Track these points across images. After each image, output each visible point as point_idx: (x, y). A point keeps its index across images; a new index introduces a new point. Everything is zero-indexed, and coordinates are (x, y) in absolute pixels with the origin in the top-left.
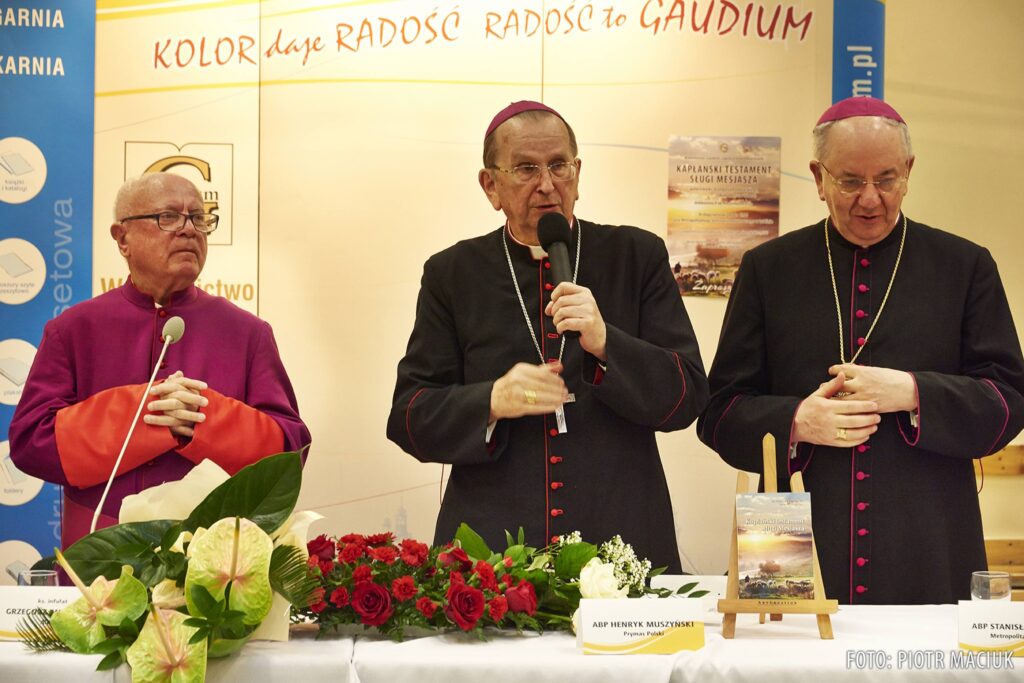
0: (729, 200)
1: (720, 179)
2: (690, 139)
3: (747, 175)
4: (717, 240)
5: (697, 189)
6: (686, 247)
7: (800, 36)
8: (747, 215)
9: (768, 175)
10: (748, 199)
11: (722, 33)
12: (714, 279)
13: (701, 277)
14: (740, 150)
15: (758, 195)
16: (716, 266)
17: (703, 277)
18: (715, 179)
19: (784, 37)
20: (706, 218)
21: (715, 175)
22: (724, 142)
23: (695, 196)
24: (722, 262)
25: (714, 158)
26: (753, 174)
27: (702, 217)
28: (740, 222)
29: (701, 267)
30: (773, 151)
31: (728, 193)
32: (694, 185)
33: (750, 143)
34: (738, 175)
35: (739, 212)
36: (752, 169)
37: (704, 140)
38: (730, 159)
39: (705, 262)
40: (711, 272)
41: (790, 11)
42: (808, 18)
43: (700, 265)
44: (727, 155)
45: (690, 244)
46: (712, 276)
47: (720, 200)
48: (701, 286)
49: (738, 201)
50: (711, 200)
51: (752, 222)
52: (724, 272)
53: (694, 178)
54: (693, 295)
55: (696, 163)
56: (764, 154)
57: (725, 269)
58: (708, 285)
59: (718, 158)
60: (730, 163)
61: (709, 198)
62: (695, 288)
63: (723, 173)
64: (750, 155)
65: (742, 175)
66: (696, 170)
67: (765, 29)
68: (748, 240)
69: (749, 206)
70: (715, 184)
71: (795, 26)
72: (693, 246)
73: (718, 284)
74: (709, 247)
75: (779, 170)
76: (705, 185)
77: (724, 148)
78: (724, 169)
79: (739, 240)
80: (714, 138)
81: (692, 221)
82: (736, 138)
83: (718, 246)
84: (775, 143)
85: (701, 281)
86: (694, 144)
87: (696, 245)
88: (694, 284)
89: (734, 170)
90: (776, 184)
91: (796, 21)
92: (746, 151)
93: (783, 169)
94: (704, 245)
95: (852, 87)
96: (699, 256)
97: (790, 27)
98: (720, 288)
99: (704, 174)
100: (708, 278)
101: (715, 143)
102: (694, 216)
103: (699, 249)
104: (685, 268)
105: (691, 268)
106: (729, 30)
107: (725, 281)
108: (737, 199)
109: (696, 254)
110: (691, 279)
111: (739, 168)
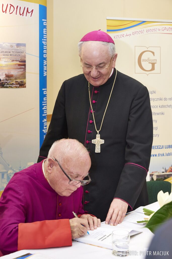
0: (13, 61)
1: (11, 55)
2: (3, 43)
3: (18, 54)
4: (10, 72)
5: (5, 58)
6: (2, 74)
7: (30, 16)
8: (18, 65)
9: (23, 54)
10: (18, 61)
11: (10, 14)
12: (10, 83)
13: (6, 82)
14: (16, 47)
15: (20, 60)
16: (10, 79)
17: (7, 83)
18: (9, 55)
19: (26, 16)
20: (7, 66)
21: (9, 54)
22: (11, 44)
23: (4, 60)
24: (11, 78)
25: (9, 49)
26: (20, 54)
27: (6, 66)
28: (16, 67)
29: (6, 80)
30: (24, 47)
31: (13, 59)
32: (4, 57)
33: (18, 45)
34: (15, 54)
35: (16, 64)
36: (19, 52)
37: (6, 44)
38: (13, 49)
39: (7, 78)
40: (9, 81)
41: (28, 8)
42: (32, 11)
43: (6, 79)
44: (12, 48)
45: (3, 73)
46: (9, 82)
47: (11, 61)
48: (6, 85)
49: (16, 61)
50: (9, 61)
51: (19, 67)
52: (12, 81)
53: (4, 54)
54: (5, 88)
55: (4, 50)
56: (22, 48)
57: (13, 80)
58: (8, 85)
59: (10, 49)
60: (13, 51)
61: (8, 60)
62: (5, 86)
63: (11, 53)
64: (18, 48)
65: (16, 54)
66: (5, 52)
67: (21, 13)
68: (19, 72)
69: (18, 63)
70: (9, 57)
71: (29, 13)
72: (4, 74)
73: (11, 84)
74: (8, 74)
75: (25, 53)
76: (7, 57)
77: (11, 46)
78: (12, 52)
79: (16, 72)
80: (9, 43)
81: (4, 67)
82: (15, 44)
83: (11, 74)
84: (24, 45)
85: (6, 84)
86: (4, 45)
87: (5, 73)
88: (5, 85)
89: (14, 53)
90: (25, 57)
91: (29, 12)
92: (17, 47)
93: (26, 53)
94: (7, 74)
95: (43, 31)
96: (6, 77)
97: (28, 13)
98: (11, 86)
99: (7, 54)
100: (8, 83)
101: (9, 45)
102: (4, 65)
103: (6, 75)
104: (2, 80)
105: (4, 80)
106: (12, 13)
107: (12, 83)
108: (15, 61)
109: (5, 76)
110: (4, 83)
111: (15, 52)
